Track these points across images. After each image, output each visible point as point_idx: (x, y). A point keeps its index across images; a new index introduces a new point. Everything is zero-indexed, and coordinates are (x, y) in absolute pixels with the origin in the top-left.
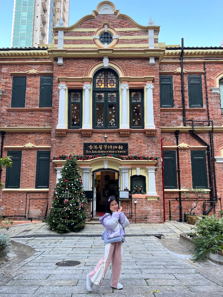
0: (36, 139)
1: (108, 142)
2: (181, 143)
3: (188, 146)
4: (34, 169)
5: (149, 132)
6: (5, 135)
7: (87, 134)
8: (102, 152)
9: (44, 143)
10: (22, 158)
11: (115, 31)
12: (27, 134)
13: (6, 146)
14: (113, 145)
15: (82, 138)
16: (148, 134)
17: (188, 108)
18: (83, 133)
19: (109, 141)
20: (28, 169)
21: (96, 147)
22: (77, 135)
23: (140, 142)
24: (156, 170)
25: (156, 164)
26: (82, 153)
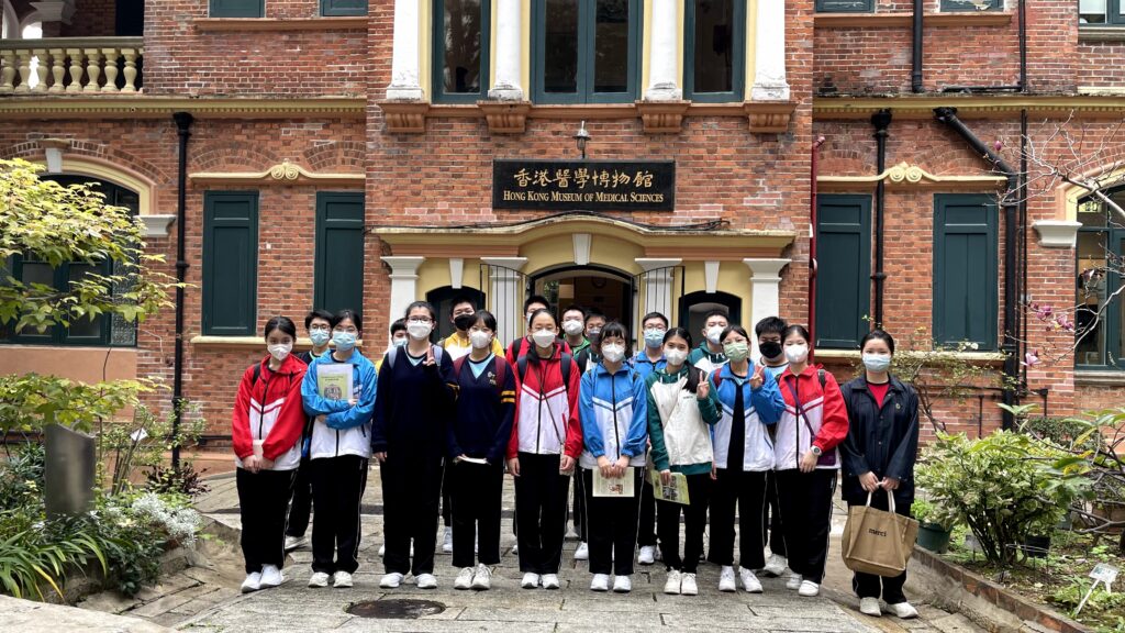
0: (312, 143)
1: (592, 157)
2: (898, 162)
3: (923, 178)
4: (309, 263)
5: (764, 117)
6: (192, 129)
7: (506, 123)
8: (568, 197)
9: (343, 162)
10: (261, 222)
12: (275, 126)
13: (196, 170)
14: (613, 168)
15: (488, 139)
16: (758, 125)
17: (937, 11)
18: (489, 118)
19: (598, 152)
20: (285, 263)
21: (543, 177)
22: (469, 126)
23: (725, 158)
24: (784, 271)
25: (788, 248)
26: (488, 199)
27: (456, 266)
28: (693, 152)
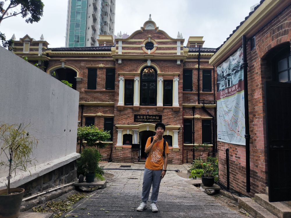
0: (104, 110)
2: (196, 114)
3: (200, 117)
5: (175, 109)
6: (84, 107)
7: (136, 109)
8: (146, 120)
9: (109, 113)
10: (95, 122)
11: (155, 41)
12: (98, 107)
13: (84, 114)
14: (153, 116)
15: (133, 111)
17: (202, 92)
18: (134, 108)
19: (150, 113)
21: (142, 117)
22: (130, 109)
23: (170, 115)
24: (178, 132)
25: (179, 129)
26: (133, 120)
27: (128, 131)
28: (165, 114)
